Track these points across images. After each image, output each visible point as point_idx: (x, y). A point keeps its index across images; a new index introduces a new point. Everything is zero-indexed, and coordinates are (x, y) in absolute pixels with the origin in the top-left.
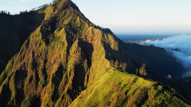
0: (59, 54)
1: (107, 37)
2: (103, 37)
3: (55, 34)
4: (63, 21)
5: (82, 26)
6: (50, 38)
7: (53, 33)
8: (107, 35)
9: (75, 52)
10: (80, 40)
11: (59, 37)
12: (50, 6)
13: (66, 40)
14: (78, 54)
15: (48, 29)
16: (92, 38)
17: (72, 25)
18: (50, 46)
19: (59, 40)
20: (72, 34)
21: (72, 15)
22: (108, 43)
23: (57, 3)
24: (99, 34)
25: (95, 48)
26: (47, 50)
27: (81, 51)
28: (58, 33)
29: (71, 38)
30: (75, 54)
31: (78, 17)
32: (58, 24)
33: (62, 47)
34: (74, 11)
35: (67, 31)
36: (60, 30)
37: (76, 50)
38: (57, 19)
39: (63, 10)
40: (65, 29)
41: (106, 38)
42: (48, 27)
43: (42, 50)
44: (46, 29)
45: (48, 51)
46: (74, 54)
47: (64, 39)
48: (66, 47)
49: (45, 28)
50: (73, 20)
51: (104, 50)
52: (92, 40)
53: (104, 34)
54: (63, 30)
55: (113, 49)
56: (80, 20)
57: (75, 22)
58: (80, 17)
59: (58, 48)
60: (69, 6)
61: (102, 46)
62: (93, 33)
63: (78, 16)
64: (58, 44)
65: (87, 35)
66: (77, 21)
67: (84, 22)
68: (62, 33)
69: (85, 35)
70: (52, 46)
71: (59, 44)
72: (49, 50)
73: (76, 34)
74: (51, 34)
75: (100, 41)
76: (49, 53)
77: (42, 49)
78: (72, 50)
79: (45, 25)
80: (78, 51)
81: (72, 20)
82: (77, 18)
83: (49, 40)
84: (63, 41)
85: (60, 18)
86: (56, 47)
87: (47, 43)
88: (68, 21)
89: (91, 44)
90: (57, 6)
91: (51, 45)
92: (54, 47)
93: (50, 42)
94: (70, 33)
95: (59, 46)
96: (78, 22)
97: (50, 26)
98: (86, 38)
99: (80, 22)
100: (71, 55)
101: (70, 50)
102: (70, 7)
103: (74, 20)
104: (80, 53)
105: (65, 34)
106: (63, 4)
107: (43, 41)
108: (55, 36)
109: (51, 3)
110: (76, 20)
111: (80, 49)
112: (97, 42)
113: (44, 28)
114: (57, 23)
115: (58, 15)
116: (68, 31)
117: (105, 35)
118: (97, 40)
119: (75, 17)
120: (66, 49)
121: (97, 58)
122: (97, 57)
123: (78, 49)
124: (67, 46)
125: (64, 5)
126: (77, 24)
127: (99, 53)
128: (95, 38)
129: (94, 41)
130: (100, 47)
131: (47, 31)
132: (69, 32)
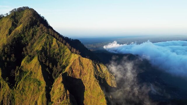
0: (33, 101)
1: (100, 68)
2: (95, 69)
3: (22, 67)
4: (32, 44)
5: (62, 51)
6: (16, 74)
7: (19, 64)
8: (99, 66)
9: (60, 99)
10: (65, 76)
11: (31, 73)
12: (6, 17)
13: (43, 78)
14: (66, 101)
15: (12, 59)
16: (81, 71)
17: (48, 51)
18: (17, 88)
19: (32, 77)
20: (50, 66)
21: (46, 37)
22: (103, 78)
23: (17, 14)
24: (89, 65)
25: (87, 86)
26: (12, 95)
27: (70, 97)
28: (28, 65)
29: (50, 73)
30: (61, 101)
31: (55, 39)
32: (26, 50)
33: (37, 89)
34: (48, 31)
35: (42, 62)
36: (31, 60)
37: (63, 96)
38: (23, 41)
39: (30, 27)
40: (38, 59)
41: (99, 71)
42: (10, 57)
43: (3, 96)
44: (8, 59)
45: (14, 97)
46: (59, 101)
47: (39, 75)
48: (44, 89)
49: (6, 58)
50: (48, 44)
51: (101, 91)
52: (80, 74)
53: (96, 65)
54: (35, 60)
55: (111, 85)
56: (58, 43)
57: (50, 46)
58: (56, 38)
59: (31, 90)
60: (38, 23)
61: (98, 84)
62: (81, 64)
63: (54, 36)
64: (30, 84)
65: (73, 67)
66: (54, 44)
67: (63, 45)
68: (35, 65)
69: (71, 68)
70: (21, 88)
71: (32, 84)
72: (16, 95)
73: (56, 66)
74: (17, 67)
75: (92, 76)
76: (17, 99)
77: (4, 94)
78: (53, 93)
79: (5, 53)
80: (65, 97)
81: (46, 44)
82: (52, 40)
83: (14, 77)
84: (38, 78)
85: (28, 39)
86: (27, 89)
87: (12, 83)
88: (40, 45)
89: (80, 80)
90: (16, 18)
91: (19, 86)
92: (23, 90)
93: (16, 81)
94: (47, 65)
95: (32, 87)
96: (55, 46)
97: (13, 55)
98: (72, 72)
99: (57, 46)
100: (54, 101)
101: (51, 93)
102: (39, 25)
103: (50, 43)
104: (69, 100)
105: (40, 67)
106: (30, 20)
107: (4, 82)
108: (24, 70)
109: (7, 14)
110: (52, 43)
111: (68, 93)
112: (89, 77)
113: (4, 58)
114: (24, 49)
115: (23, 35)
116: (44, 61)
117: (98, 66)
118: (89, 74)
119: (50, 39)
120: (45, 93)
121: (93, 102)
122: (93, 100)
123: (65, 94)
124: (46, 87)
125: (30, 22)
126: (54, 49)
127: (95, 95)
128: (85, 71)
129: (84, 75)
130: (94, 85)
131: (9, 63)
132: (46, 62)
